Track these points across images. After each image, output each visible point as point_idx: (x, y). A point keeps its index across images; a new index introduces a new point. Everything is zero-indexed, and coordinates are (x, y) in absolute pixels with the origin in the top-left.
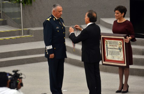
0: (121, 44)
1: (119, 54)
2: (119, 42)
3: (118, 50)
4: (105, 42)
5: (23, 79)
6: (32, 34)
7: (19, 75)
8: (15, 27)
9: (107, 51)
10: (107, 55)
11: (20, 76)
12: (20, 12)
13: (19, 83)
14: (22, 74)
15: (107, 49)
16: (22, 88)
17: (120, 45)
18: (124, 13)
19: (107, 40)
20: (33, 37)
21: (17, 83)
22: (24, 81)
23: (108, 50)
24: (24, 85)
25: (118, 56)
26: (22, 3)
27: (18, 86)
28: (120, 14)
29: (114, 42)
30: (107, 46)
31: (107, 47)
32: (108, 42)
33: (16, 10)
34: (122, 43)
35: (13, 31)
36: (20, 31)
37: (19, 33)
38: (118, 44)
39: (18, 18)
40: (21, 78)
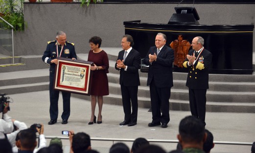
0: (84, 71)
1: (79, 81)
2: (81, 68)
3: (80, 77)
4: (62, 67)
5: (10, 103)
6: (23, 62)
7: (6, 98)
8: (6, 55)
9: (63, 77)
10: (62, 81)
11: (8, 100)
12: (11, 39)
13: (6, 107)
14: (9, 98)
15: (63, 75)
16: (9, 112)
17: (82, 72)
18: (98, 45)
19: (66, 66)
20: (25, 66)
21: (3, 107)
22: (11, 105)
23: (65, 75)
24: (11, 109)
25: (78, 83)
26: (14, 30)
27: (5, 109)
28: (94, 45)
29: (75, 68)
30: (64, 71)
31: (64, 73)
32: (66, 68)
33: (7, 36)
34: (86, 70)
35: (3, 59)
36: (10, 58)
37: (10, 61)
38: (79, 71)
39: (9, 46)
40: (9, 102)
